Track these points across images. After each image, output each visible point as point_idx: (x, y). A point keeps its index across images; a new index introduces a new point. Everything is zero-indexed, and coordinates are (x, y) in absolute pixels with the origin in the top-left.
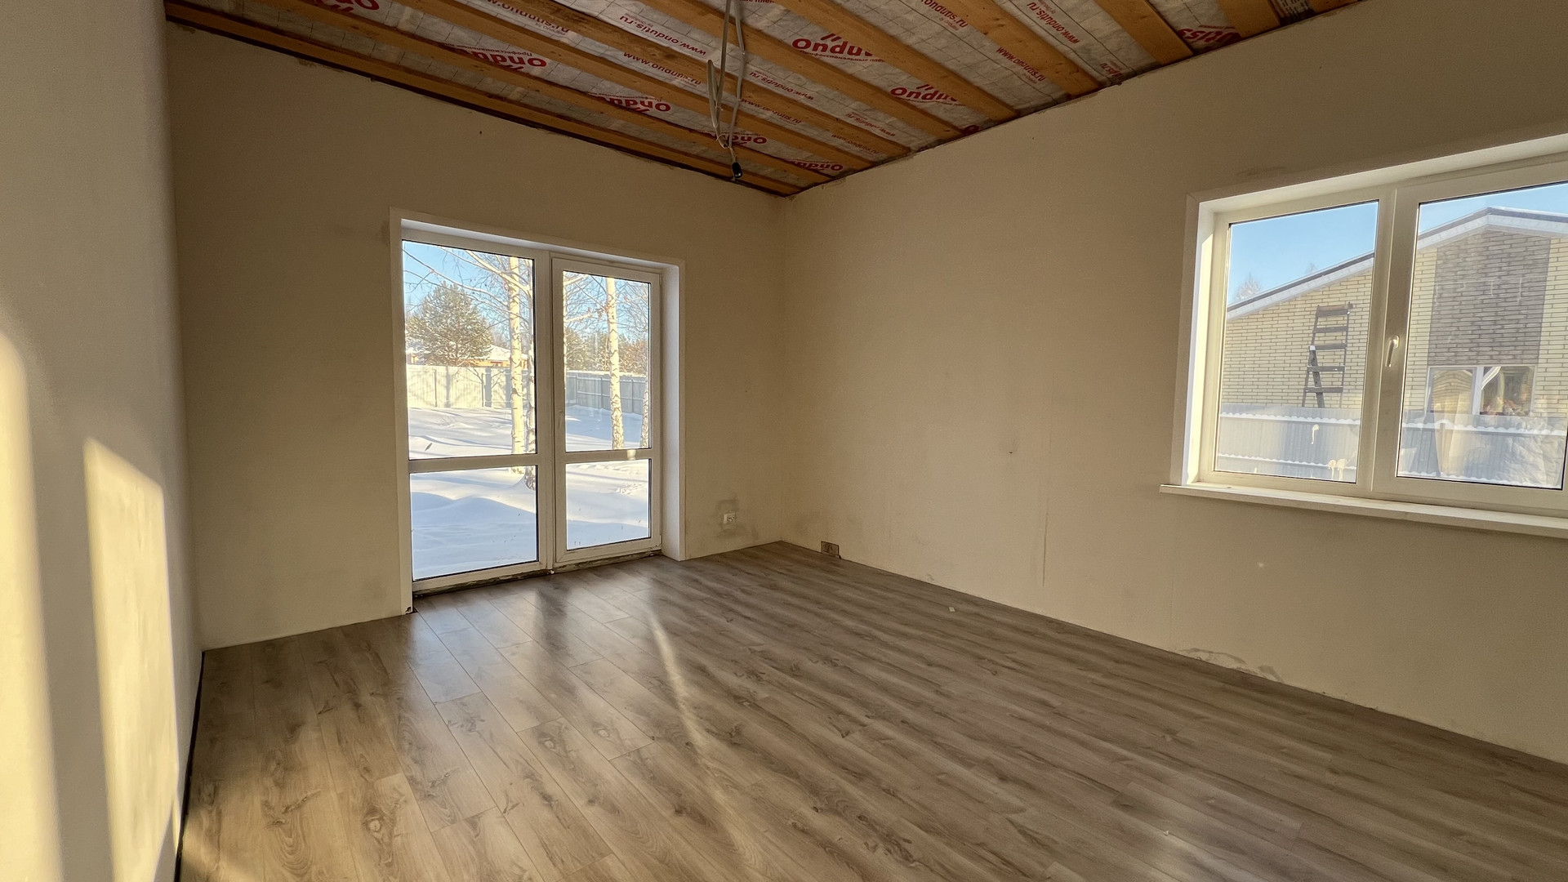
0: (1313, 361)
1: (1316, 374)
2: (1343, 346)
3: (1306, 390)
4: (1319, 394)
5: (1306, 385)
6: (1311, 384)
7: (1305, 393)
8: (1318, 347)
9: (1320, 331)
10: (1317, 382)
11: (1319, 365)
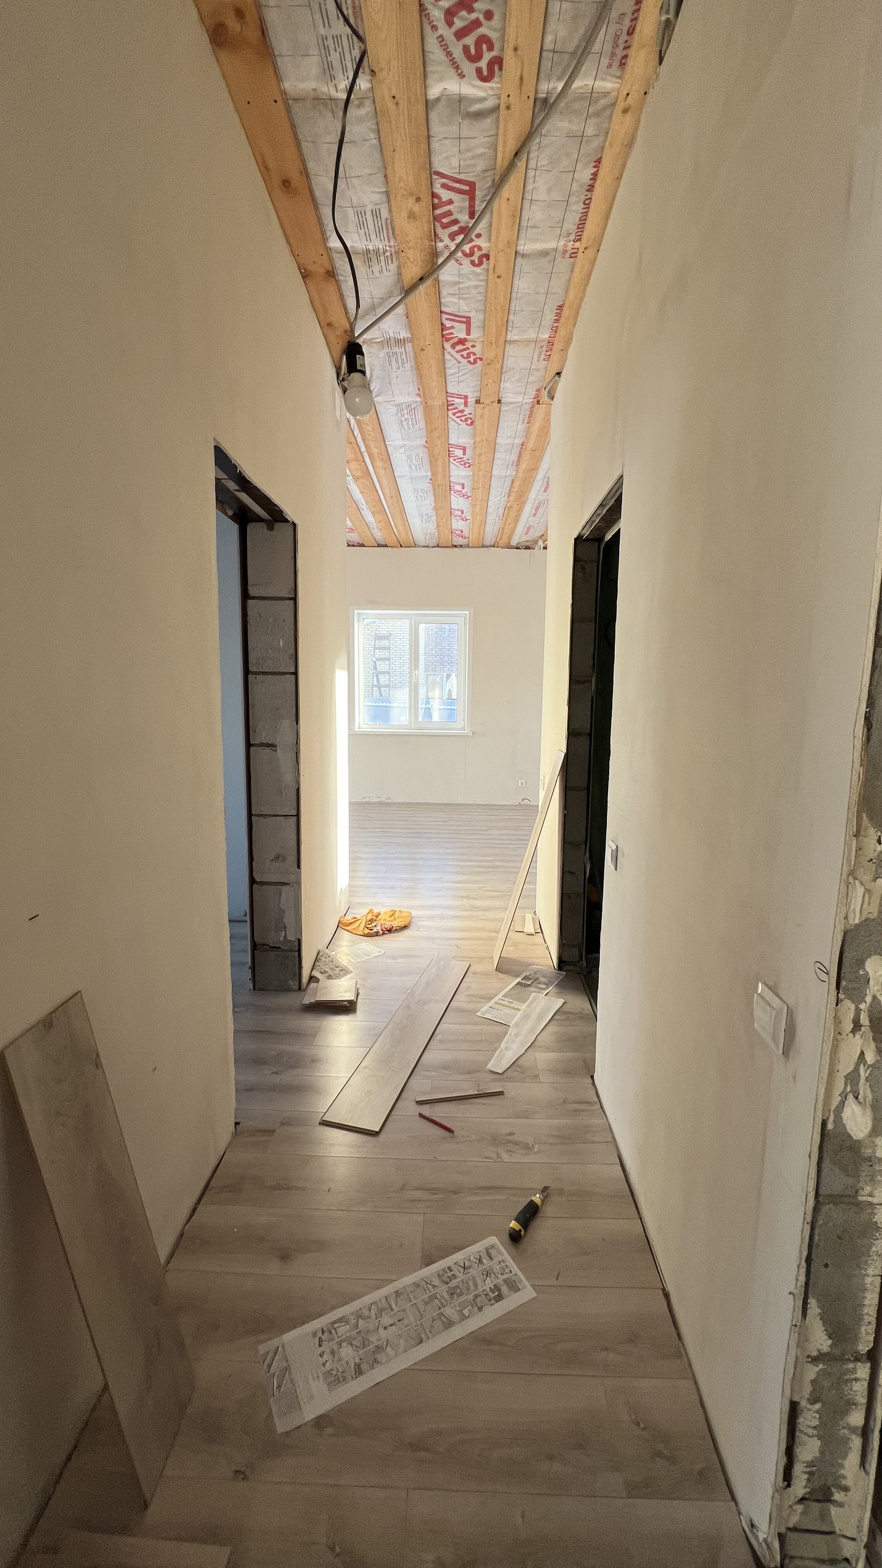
0: (375, 668)
1: (377, 676)
2: (388, 659)
3: (373, 686)
4: (379, 688)
5: (373, 683)
6: (375, 682)
7: (373, 687)
8: (378, 659)
9: (377, 648)
10: (378, 681)
11: (378, 670)
